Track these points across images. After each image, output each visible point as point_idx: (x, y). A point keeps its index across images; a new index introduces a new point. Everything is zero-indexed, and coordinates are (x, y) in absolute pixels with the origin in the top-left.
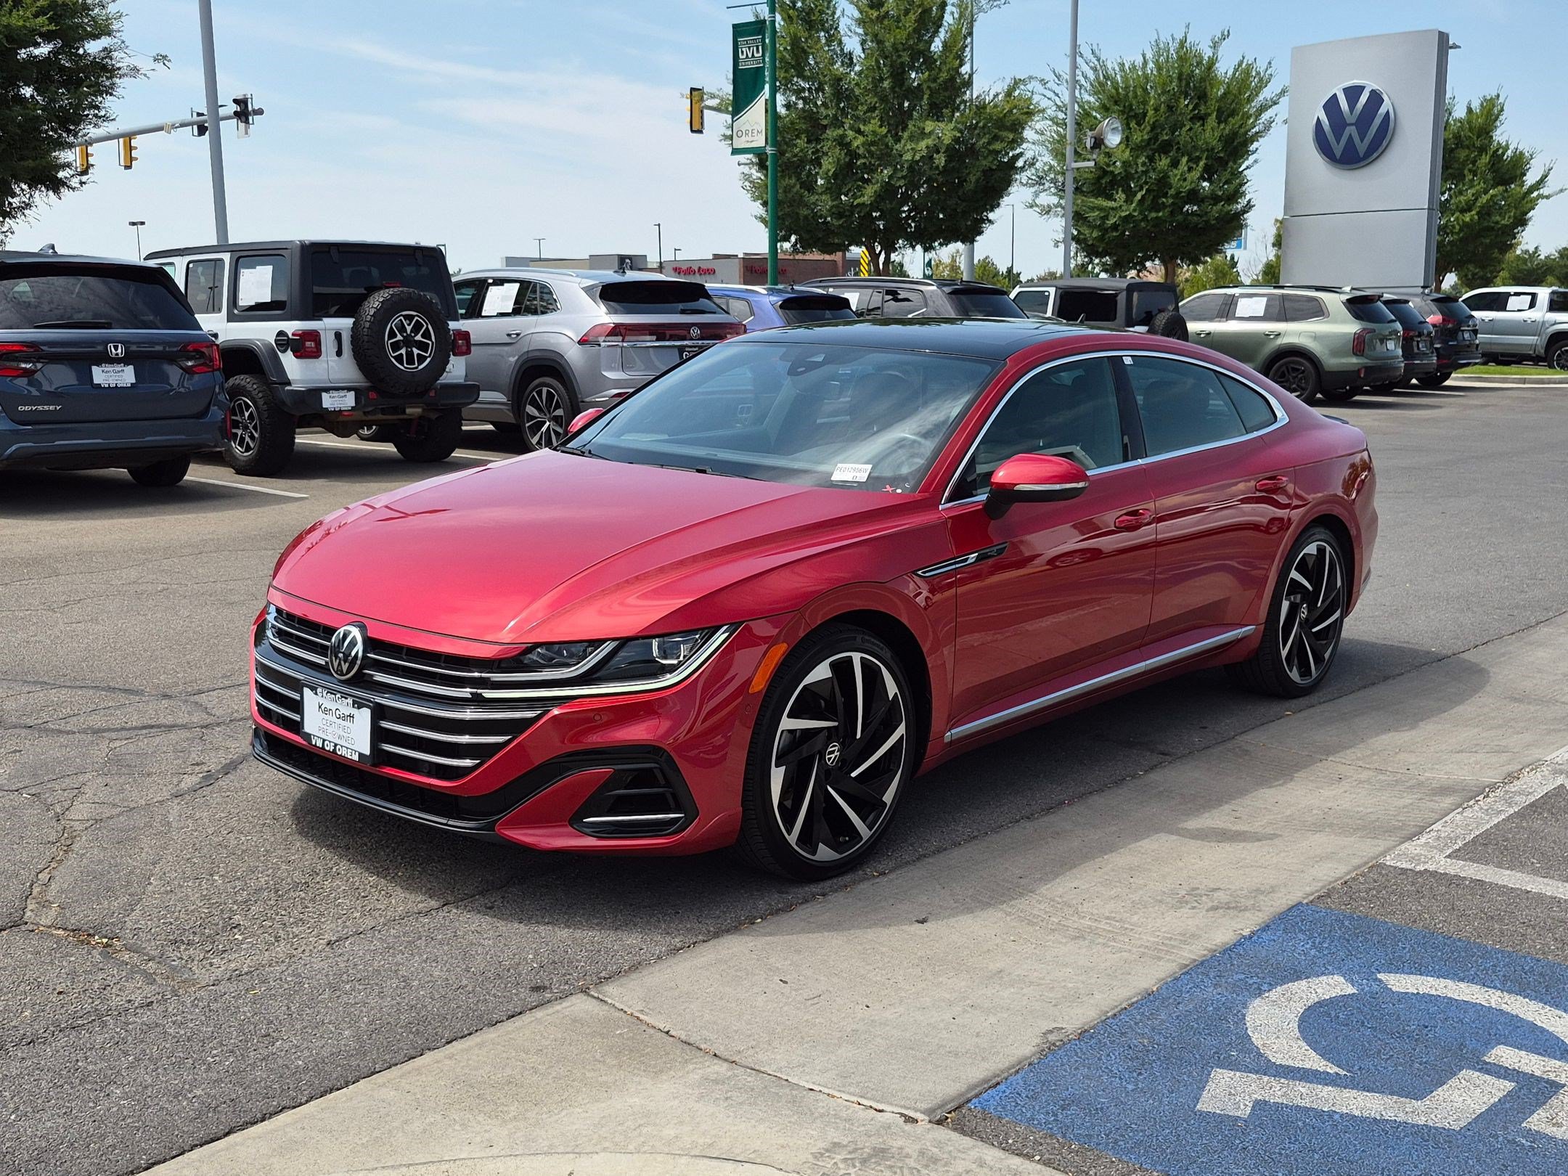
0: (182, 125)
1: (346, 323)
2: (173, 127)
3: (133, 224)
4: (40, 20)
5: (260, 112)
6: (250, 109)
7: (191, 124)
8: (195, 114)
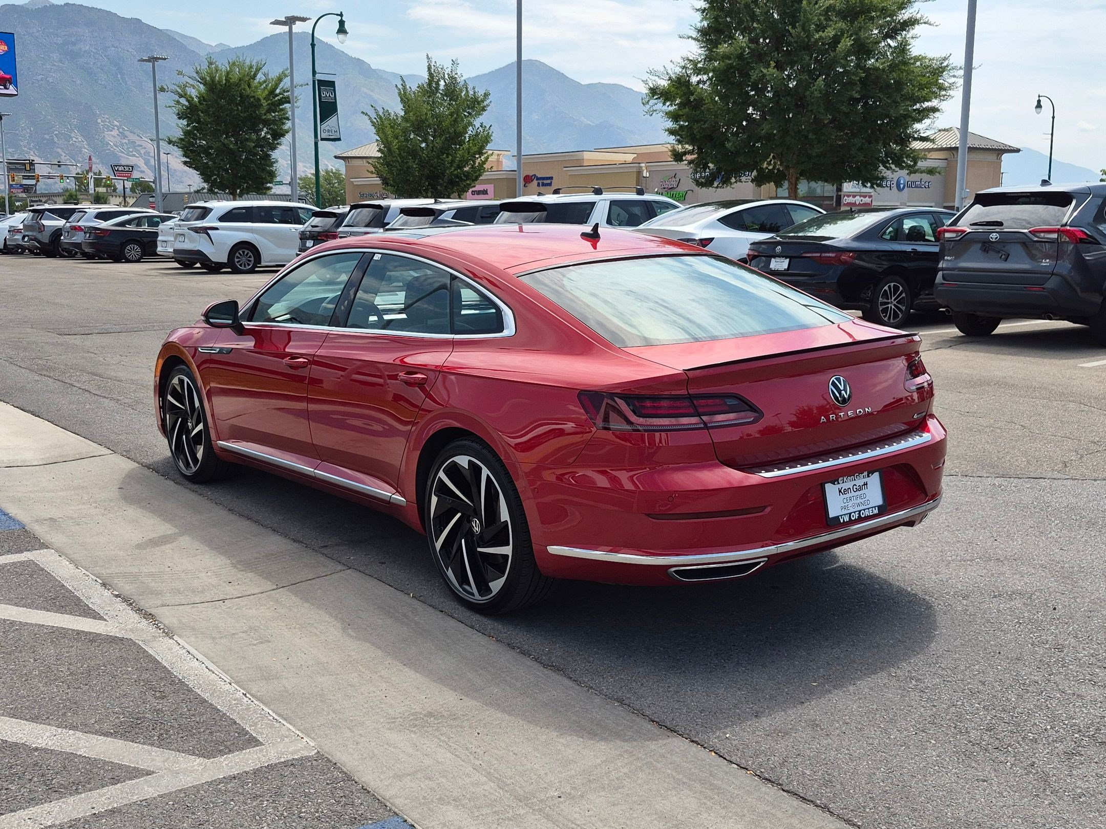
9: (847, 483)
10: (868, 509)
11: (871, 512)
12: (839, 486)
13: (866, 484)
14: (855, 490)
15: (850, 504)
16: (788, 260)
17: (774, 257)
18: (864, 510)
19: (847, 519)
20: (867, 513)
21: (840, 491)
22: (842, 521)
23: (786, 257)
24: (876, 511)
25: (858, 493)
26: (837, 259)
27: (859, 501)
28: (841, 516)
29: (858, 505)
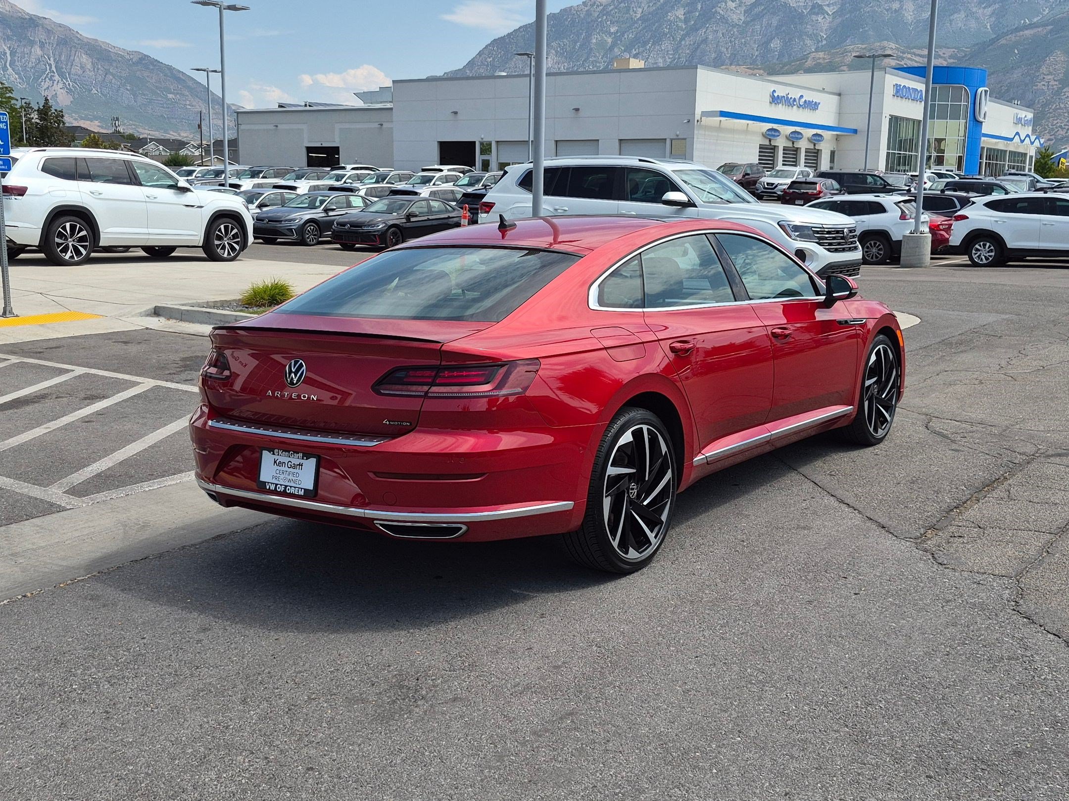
9: (283, 458)
10: (295, 487)
11: (296, 491)
12: (276, 457)
13: (301, 465)
14: (289, 466)
15: (282, 476)
18: (291, 487)
19: (273, 487)
20: (292, 490)
21: (275, 462)
22: (268, 488)
24: (302, 493)
25: (291, 470)
27: (291, 477)
28: (268, 483)
29: (289, 481)
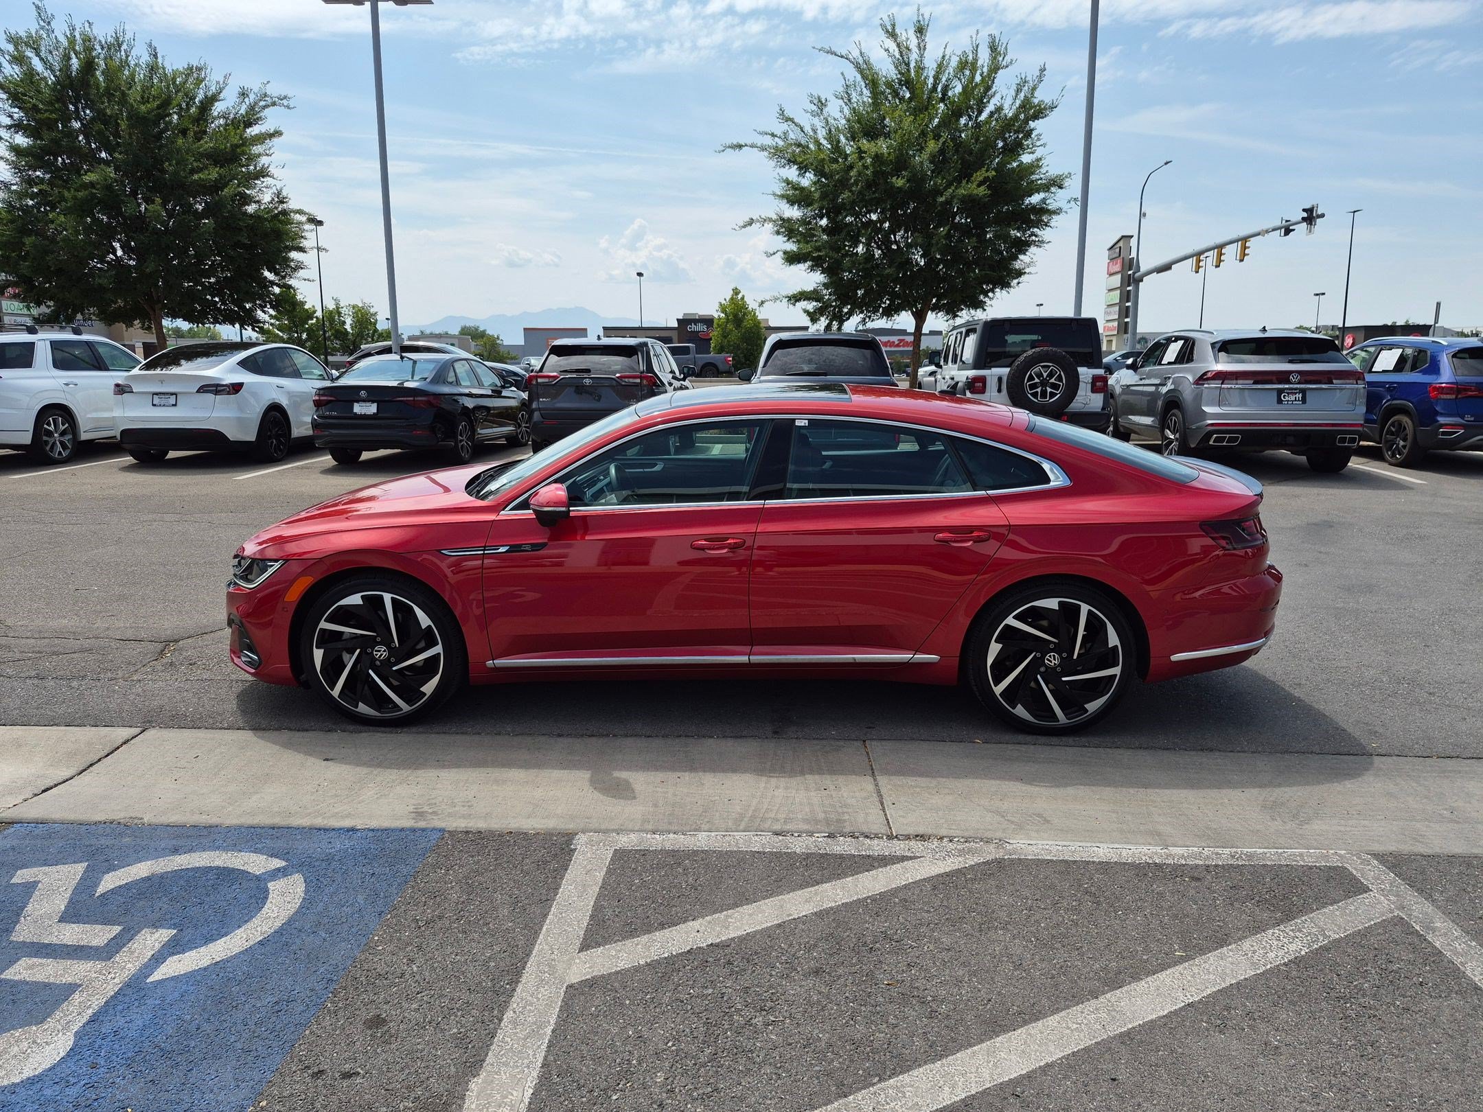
0: (1274, 230)
1: (1005, 371)
2: (1267, 232)
3: (1317, 295)
4: (982, 188)
5: (1323, 216)
6: (1314, 215)
7: (1280, 228)
8: (1284, 222)
16: (375, 404)
17: (358, 401)
23: (373, 402)
26: (429, 403)
